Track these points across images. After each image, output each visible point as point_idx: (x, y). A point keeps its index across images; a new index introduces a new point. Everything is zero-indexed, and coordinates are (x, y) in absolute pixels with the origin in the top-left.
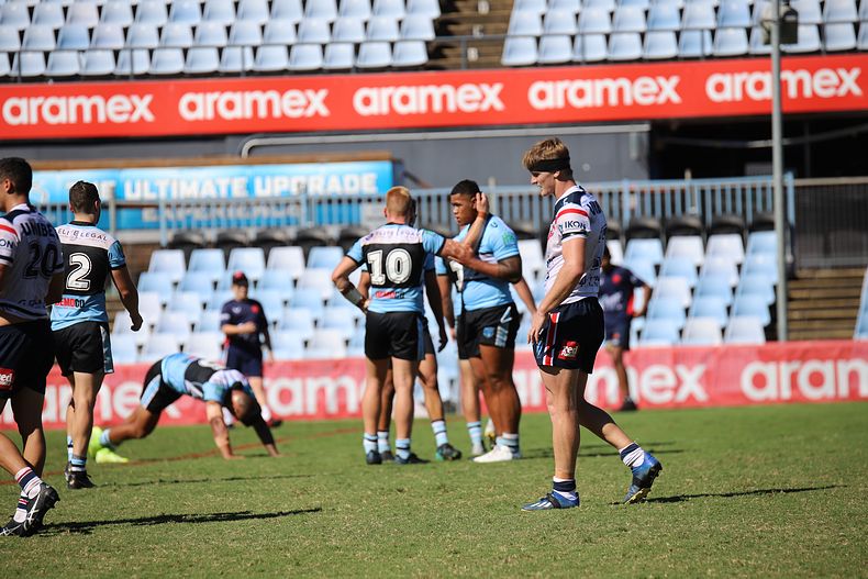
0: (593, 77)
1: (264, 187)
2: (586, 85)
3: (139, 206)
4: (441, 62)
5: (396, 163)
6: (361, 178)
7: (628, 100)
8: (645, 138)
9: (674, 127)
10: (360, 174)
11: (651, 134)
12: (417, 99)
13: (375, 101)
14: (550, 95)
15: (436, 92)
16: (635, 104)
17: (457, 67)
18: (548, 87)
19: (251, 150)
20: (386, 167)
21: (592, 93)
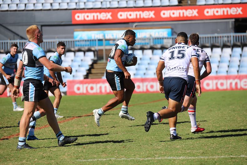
0: (220, 8)
1: (139, 35)
2: (219, 10)
3: (109, 40)
4: (181, 4)
5: (172, 29)
6: (163, 33)
7: (229, 13)
8: (233, 23)
9: (240, 20)
10: (163, 32)
11: (235, 22)
12: (176, 13)
13: (166, 14)
14: (209, 12)
15: (181, 11)
16: (231, 15)
17: (185, 5)
18: (209, 10)
19: (136, 26)
20: (170, 30)
21: (220, 12)
